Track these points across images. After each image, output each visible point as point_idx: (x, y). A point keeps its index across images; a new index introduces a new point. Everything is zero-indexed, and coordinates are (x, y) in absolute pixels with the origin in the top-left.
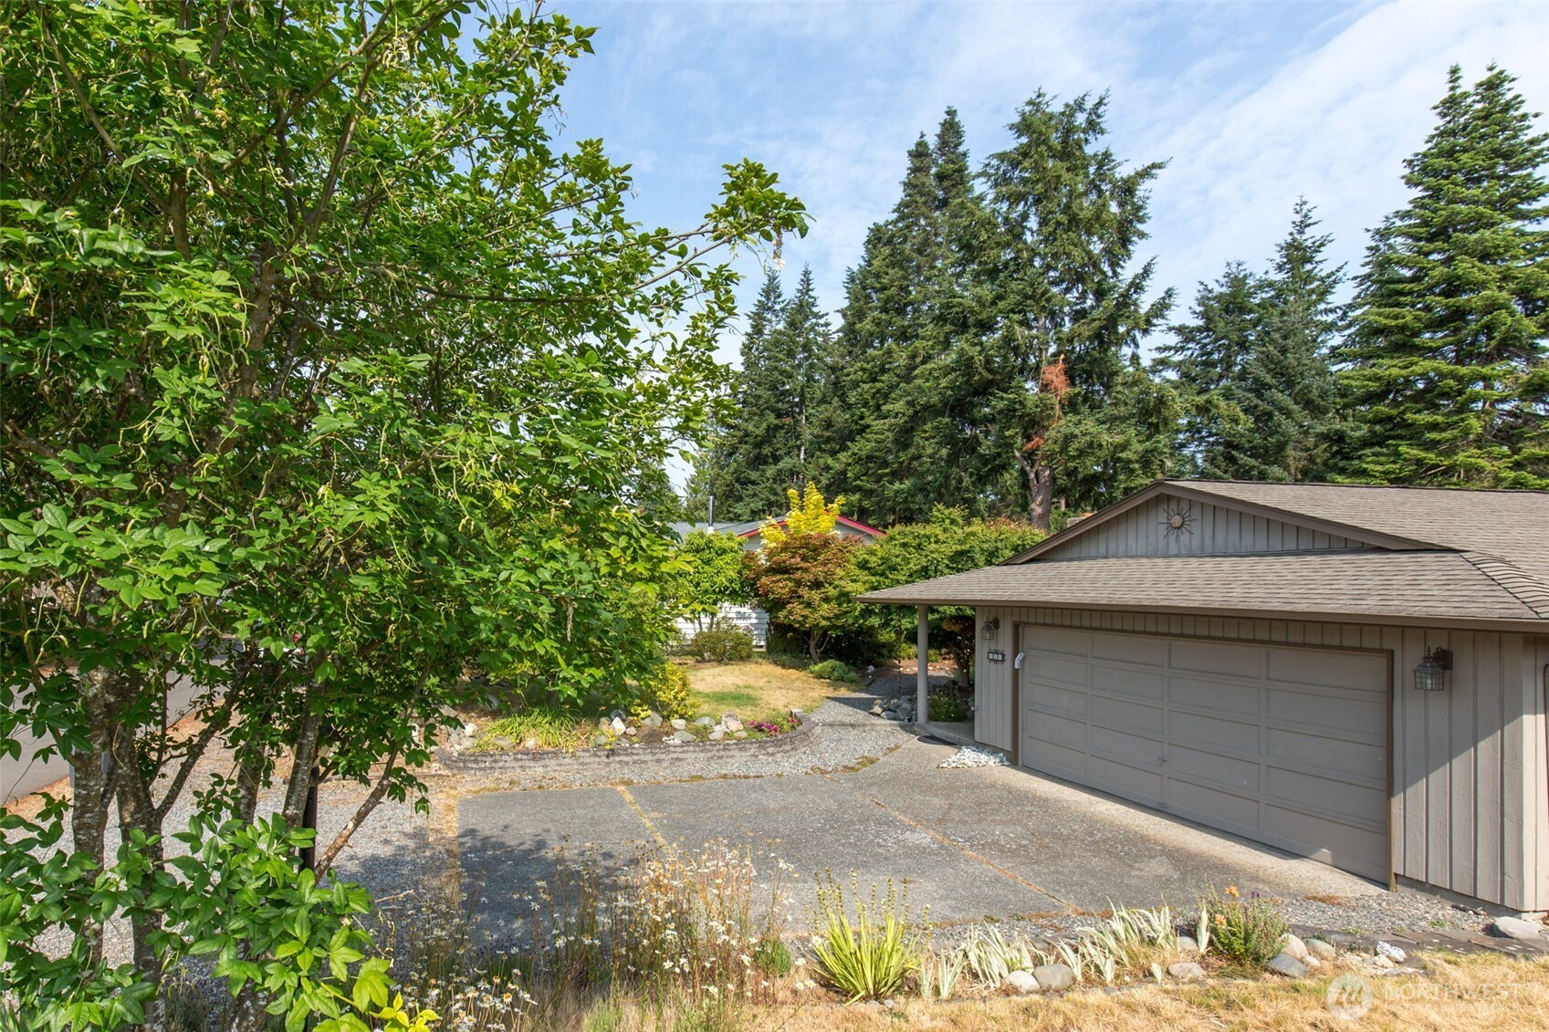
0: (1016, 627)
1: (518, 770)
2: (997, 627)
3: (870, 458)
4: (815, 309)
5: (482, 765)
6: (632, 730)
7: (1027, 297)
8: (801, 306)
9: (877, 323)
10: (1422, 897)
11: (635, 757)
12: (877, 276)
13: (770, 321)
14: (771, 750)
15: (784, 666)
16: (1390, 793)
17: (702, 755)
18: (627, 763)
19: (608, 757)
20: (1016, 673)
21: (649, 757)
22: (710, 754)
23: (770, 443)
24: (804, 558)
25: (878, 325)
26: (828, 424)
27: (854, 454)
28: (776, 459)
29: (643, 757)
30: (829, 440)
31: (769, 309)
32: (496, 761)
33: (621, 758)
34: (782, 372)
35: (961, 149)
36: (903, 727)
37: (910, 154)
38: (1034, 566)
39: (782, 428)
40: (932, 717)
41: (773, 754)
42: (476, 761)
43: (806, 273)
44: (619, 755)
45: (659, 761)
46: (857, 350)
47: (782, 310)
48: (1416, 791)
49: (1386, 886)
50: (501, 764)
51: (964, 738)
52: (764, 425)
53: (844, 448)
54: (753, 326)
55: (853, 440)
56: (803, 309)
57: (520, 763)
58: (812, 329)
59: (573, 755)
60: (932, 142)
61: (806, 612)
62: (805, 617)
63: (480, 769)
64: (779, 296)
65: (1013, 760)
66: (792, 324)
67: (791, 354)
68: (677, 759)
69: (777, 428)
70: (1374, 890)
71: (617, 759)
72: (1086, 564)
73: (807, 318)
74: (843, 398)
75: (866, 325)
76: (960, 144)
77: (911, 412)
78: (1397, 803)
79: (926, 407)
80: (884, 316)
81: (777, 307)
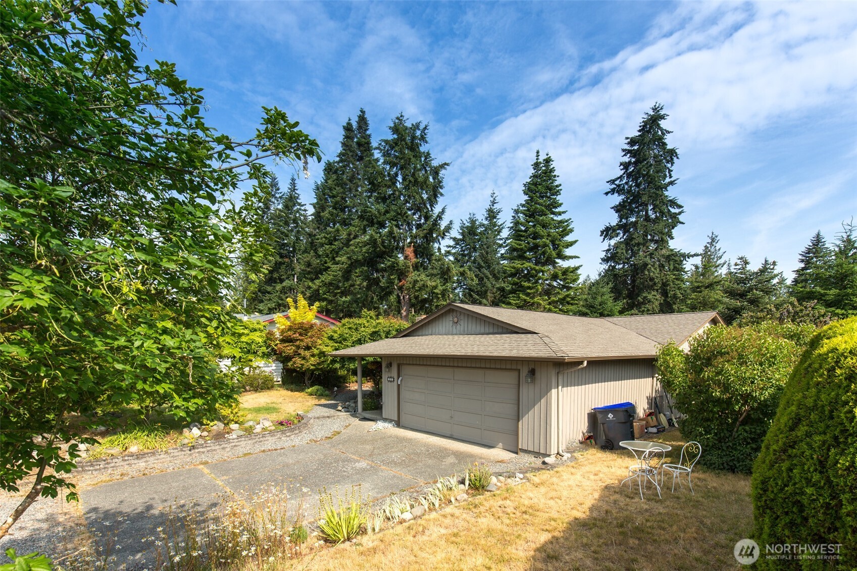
0: (399, 366)
1: (126, 467)
2: (391, 366)
3: (330, 284)
4: (298, 201)
5: (98, 467)
6: (205, 434)
7: (398, 214)
8: (291, 197)
9: (331, 214)
10: (526, 455)
11: (208, 448)
12: (330, 189)
13: (274, 203)
14: (288, 434)
15: (292, 391)
16: (518, 421)
17: (250, 442)
18: (203, 452)
19: (190, 450)
20: (399, 386)
21: (218, 447)
22: (254, 441)
23: (278, 272)
24: (301, 334)
25: (332, 215)
26: (309, 264)
27: (322, 281)
28: (282, 281)
29: (213, 448)
30: (309, 273)
31: (273, 196)
32: (108, 463)
33: (199, 450)
34: (282, 233)
35: (368, 132)
36: (351, 415)
37: (344, 127)
38: (405, 338)
39: (284, 264)
40: (364, 409)
41: (289, 436)
42: (92, 465)
43: (293, 180)
44: (198, 448)
45: (223, 448)
46: (322, 227)
47: (281, 198)
48: (525, 419)
49: (517, 453)
50: (112, 465)
51: (378, 417)
52: (273, 261)
53: (318, 278)
55: (322, 274)
56: (291, 200)
57: (127, 462)
58: (298, 211)
59: (166, 452)
60: (355, 125)
61: (303, 362)
62: (302, 365)
63: (96, 470)
64: (278, 190)
65: (398, 424)
66: (286, 207)
67: (287, 224)
68: (235, 446)
69: (281, 263)
70: (514, 455)
71: (197, 451)
72: (424, 338)
73: (294, 205)
74: (316, 251)
75: (326, 214)
76: (367, 130)
77: (349, 262)
78: (520, 423)
79: (357, 261)
80: (335, 211)
81: (277, 196)
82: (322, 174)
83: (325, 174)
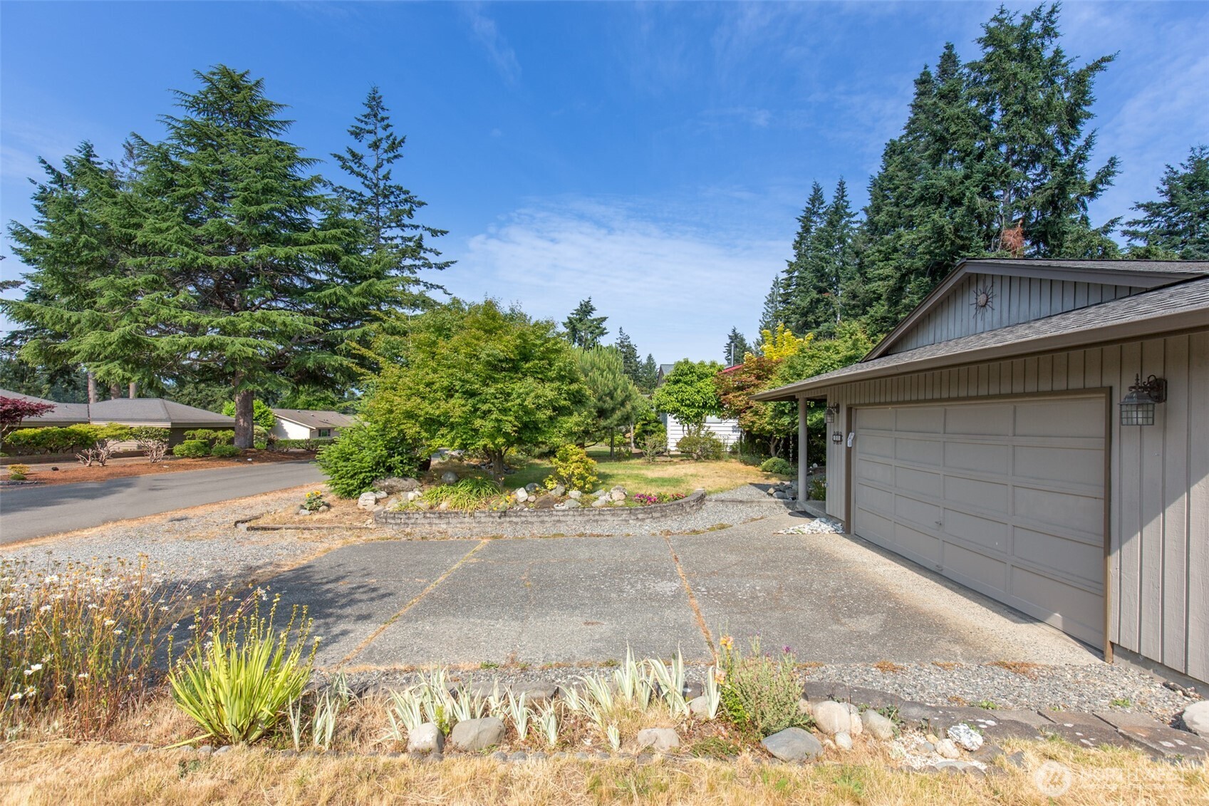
4: (848, 211)
7: (989, 175)
8: (837, 208)
9: (890, 215)
12: (891, 179)
13: (815, 222)
23: (814, 313)
25: (891, 216)
26: (854, 296)
27: (871, 316)
28: (818, 324)
30: (854, 307)
31: (815, 213)
34: (822, 259)
39: (823, 301)
43: (841, 184)
46: (876, 238)
47: (824, 213)
52: (809, 299)
53: (865, 313)
54: (803, 227)
55: (871, 306)
56: (838, 213)
58: (846, 226)
64: (822, 203)
66: (830, 223)
67: (829, 245)
69: (818, 301)
73: (842, 217)
74: (863, 274)
75: (882, 217)
77: (898, 275)
79: (910, 271)
80: (895, 209)
81: (821, 211)
82: (880, 162)
83: (885, 160)
